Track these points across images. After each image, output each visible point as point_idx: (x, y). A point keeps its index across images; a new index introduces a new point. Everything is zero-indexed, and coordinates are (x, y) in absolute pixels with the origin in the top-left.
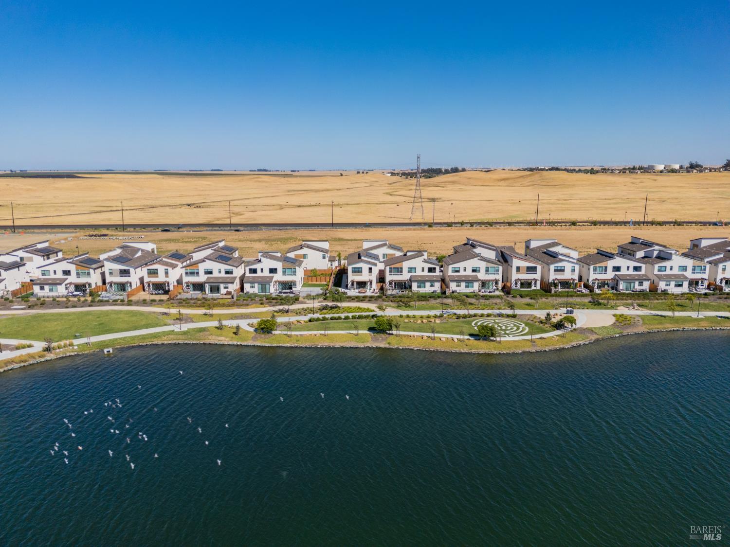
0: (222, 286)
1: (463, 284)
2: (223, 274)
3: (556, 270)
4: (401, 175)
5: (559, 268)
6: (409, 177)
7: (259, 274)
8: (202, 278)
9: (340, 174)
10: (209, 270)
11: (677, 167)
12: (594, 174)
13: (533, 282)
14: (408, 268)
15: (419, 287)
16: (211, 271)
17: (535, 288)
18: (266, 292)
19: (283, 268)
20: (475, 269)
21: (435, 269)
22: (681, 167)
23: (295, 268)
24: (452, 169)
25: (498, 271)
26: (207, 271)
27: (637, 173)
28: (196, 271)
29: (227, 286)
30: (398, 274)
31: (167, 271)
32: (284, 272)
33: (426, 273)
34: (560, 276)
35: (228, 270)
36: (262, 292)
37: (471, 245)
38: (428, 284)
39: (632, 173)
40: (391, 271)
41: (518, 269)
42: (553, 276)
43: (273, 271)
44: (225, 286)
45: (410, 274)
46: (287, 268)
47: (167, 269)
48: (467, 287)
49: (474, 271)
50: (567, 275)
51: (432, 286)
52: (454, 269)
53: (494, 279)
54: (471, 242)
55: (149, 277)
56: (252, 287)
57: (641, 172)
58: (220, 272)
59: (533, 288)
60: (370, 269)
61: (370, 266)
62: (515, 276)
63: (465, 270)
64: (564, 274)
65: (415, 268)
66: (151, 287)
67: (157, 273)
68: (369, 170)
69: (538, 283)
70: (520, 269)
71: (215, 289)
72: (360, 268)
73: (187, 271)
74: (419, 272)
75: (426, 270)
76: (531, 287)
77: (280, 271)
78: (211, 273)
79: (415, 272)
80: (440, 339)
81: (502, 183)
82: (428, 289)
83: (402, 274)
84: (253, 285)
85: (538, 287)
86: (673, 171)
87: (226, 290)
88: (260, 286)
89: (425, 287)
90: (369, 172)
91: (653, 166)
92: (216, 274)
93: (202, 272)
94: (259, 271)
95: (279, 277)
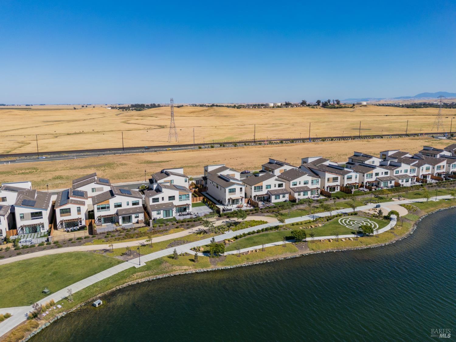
0: (133, 216)
1: (302, 193)
2: (131, 206)
3: (348, 178)
4: (118, 109)
5: (349, 177)
6: (124, 110)
7: (161, 202)
8: (112, 211)
9: (73, 108)
10: (118, 204)
11: (279, 104)
12: (239, 108)
13: (336, 187)
14: (266, 185)
15: (276, 199)
16: (120, 204)
17: (337, 191)
18: (169, 216)
19: (179, 195)
20: (305, 182)
21: (282, 184)
22: (281, 104)
23: (189, 194)
24: (151, 105)
25: (318, 182)
26: (116, 204)
27: (262, 108)
28: (107, 206)
29: (137, 215)
30: (260, 191)
31: (79, 209)
32: (180, 198)
33: (277, 188)
34: (350, 182)
35: (135, 202)
36: (166, 217)
37: (276, 163)
38: (281, 196)
39: (259, 108)
40: (255, 189)
41: (328, 180)
42: (346, 182)
43: (172, 198)
44: (136, 216)
45: (267, 190)
46: (182, 195)
47: (80, 207)
48: (304, 195)
49: (305, 183)
50: (353, 181)
51: (284, 197)
52: (293, 183)
53: (316, 188)
54: (275, 161)
55: (61, 216)
56: (159, 214)
57: (264, 108)
58: (128, 204)
59: (336, 191)
60: (241, 189)
61: (241, 187)
62: (327, 184)
63: (300, 184)
64: (351, 180)
65: (270, 185)
66: (64, 224)
67: (70, 212)
68: (88, 105)
69: (339, 187)
70: (330, 179)
71: (127, 219)
72: (234, 189)
73: (99, 207)
74: (273, 188)
75: (277, 186)
76: (335, 191)
77: (177, 197)
78: (120, 206)
79: (270, 188)
80: (342, 240)
81: (192, 115)
82: (281, 199)
83: (262, 191)
84: (159, 212)
85: (339, 190)
86: (278, 107)
87: (137, 219)
88: (165, 212)
89: (279, 198)
90: (88, 106)
91: (268, 104)
92: (124, 206)
93: (112, 206)
94: (160, 199)
95: (177, 202)
